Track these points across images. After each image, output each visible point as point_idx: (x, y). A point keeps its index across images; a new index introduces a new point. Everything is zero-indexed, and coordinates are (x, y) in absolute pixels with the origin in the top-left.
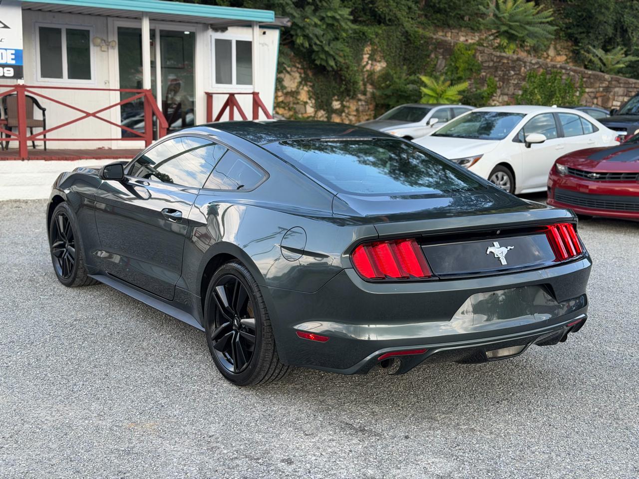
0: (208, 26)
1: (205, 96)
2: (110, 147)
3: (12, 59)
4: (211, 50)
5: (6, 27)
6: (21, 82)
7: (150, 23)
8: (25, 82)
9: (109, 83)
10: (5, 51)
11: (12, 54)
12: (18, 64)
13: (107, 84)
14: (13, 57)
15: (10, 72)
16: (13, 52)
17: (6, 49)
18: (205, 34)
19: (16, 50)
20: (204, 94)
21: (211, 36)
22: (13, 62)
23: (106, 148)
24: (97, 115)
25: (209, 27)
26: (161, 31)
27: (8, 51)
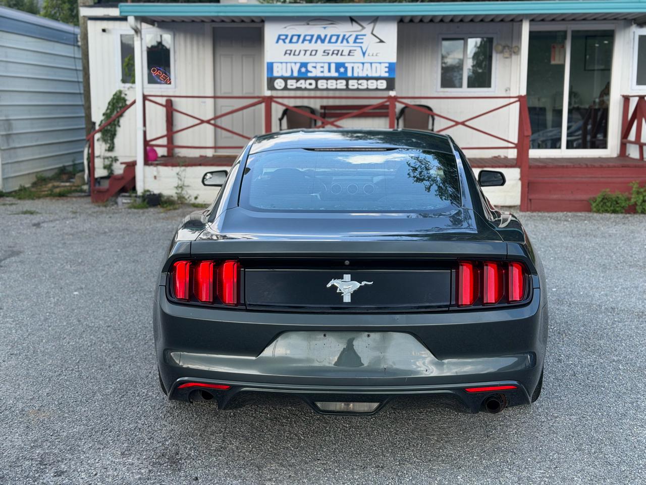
0: (631, 22)
1: (622, 100)
2: (506, 155)
3: (386, 72)
4: (633, 48)
5: (381, 41)
6: (392, 93)
7: (530, 25)
8: (397, 93)
9: (510, 90)
10: (378, 64)
11: (386, 67)
12: (390, 77)
13: (508, 91)
14: (387, 70)
15: (383, 84)
16: (387, 65)
17: (380, 63)
18: (627, 31)
19: (390, 64)
20: (621, 97)
21: (634, 33)
22: (387, 75)
23: (502, 157)
24: (467, 123)
25: (633, 23)
26: (573, 32)
27: (382, 64)
